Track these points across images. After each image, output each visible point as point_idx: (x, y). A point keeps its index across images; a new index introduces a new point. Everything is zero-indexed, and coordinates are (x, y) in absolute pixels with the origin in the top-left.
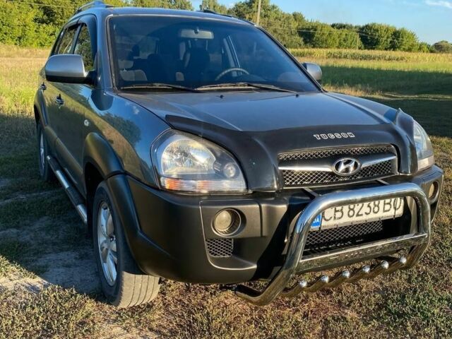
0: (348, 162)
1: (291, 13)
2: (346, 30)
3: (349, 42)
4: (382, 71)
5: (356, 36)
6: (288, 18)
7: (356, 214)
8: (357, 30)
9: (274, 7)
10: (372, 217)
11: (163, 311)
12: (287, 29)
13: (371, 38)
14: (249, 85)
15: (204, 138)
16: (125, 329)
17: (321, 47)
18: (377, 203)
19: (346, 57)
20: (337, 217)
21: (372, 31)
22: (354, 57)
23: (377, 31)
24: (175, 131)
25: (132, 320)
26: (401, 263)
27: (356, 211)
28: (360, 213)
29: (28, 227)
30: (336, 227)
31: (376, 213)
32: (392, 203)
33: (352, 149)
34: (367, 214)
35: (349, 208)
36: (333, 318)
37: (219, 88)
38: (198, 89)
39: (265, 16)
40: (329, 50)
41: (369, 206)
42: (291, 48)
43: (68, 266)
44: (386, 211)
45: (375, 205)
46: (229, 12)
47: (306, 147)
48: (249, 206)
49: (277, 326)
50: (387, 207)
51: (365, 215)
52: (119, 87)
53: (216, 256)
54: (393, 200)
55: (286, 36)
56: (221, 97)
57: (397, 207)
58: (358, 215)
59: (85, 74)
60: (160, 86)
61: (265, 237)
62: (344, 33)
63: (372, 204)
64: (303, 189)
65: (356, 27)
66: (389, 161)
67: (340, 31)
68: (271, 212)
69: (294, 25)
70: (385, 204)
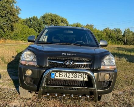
10: (74, 79)
14: (71, 44)
20: (60, 76)
26: (87, 97)
28: (69, 77)
30: (60, 79)
35: (65, 74)
41: (72, 75)
44: (80, 78)
45: (75, 75)
48: (34, 69)
51: (71, 78)
54: (82, 74)
58: (68, 77)
61: (38, 79)
70: (79, 76)
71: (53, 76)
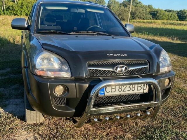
0: (123, 67)
1: (147, 5)
2: (171, 12)
3: (172, 17)
4: (184, 30)
5: (175, 15)
6: (146, 7)
7: (123, 90)
8: (176, 12)
9: (140, 2)
10: (131, 92)
11: (47, 127)
12: (145, 12)
13: (183, 16)
14: (94, 32)
15: (55, 53)
16: (28, 132)
17: (159, 20)
18: (134, 86)
19: (170, 24)
20: (113, 91)
21: (183, 13)
22: (173, 24)
23: (186, 13)
24: (44, 50)
25: (32, 129)
26: (147, 114)
27: (123, 89)
29: (9, 88)
30: (112, 96)
31: (133, 91)
32: (142, 87)
33: (125, 61)
34: (128, 90)
35: (119, 87)
36: (120, 136)
37: (80, 33)
38: (70, 33)
39: (136, 6)
40: (163, 21)
41: (129, 87)
42: (146, 20)
43: (17, 105)
44: (139, 90)
45: (133, 87)
46: (120, 4)
47: (102, 59)
48: (71, 84)
49: (93, 137)
50: (139, 88)
51: (127, 91)
52: (36, 32)
53: (58, 105)
54: (142, 85)
55: (144, 14)
56: (77, 37)
57: (145, 89)
58: (124, 91)
59: (26, 26)
60: (53, 31)
61: (78, 98)
62: (170, 14)
63: (131, 87)
64: (99, 78)
65: (176, 11)
66: (145, 67)
67: (168, 13)
68: (81, 87)
69: (148, 10)
70: (138, 87)
71: (103, 92)
